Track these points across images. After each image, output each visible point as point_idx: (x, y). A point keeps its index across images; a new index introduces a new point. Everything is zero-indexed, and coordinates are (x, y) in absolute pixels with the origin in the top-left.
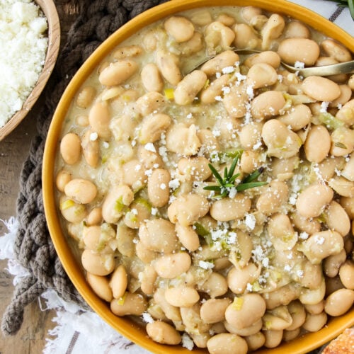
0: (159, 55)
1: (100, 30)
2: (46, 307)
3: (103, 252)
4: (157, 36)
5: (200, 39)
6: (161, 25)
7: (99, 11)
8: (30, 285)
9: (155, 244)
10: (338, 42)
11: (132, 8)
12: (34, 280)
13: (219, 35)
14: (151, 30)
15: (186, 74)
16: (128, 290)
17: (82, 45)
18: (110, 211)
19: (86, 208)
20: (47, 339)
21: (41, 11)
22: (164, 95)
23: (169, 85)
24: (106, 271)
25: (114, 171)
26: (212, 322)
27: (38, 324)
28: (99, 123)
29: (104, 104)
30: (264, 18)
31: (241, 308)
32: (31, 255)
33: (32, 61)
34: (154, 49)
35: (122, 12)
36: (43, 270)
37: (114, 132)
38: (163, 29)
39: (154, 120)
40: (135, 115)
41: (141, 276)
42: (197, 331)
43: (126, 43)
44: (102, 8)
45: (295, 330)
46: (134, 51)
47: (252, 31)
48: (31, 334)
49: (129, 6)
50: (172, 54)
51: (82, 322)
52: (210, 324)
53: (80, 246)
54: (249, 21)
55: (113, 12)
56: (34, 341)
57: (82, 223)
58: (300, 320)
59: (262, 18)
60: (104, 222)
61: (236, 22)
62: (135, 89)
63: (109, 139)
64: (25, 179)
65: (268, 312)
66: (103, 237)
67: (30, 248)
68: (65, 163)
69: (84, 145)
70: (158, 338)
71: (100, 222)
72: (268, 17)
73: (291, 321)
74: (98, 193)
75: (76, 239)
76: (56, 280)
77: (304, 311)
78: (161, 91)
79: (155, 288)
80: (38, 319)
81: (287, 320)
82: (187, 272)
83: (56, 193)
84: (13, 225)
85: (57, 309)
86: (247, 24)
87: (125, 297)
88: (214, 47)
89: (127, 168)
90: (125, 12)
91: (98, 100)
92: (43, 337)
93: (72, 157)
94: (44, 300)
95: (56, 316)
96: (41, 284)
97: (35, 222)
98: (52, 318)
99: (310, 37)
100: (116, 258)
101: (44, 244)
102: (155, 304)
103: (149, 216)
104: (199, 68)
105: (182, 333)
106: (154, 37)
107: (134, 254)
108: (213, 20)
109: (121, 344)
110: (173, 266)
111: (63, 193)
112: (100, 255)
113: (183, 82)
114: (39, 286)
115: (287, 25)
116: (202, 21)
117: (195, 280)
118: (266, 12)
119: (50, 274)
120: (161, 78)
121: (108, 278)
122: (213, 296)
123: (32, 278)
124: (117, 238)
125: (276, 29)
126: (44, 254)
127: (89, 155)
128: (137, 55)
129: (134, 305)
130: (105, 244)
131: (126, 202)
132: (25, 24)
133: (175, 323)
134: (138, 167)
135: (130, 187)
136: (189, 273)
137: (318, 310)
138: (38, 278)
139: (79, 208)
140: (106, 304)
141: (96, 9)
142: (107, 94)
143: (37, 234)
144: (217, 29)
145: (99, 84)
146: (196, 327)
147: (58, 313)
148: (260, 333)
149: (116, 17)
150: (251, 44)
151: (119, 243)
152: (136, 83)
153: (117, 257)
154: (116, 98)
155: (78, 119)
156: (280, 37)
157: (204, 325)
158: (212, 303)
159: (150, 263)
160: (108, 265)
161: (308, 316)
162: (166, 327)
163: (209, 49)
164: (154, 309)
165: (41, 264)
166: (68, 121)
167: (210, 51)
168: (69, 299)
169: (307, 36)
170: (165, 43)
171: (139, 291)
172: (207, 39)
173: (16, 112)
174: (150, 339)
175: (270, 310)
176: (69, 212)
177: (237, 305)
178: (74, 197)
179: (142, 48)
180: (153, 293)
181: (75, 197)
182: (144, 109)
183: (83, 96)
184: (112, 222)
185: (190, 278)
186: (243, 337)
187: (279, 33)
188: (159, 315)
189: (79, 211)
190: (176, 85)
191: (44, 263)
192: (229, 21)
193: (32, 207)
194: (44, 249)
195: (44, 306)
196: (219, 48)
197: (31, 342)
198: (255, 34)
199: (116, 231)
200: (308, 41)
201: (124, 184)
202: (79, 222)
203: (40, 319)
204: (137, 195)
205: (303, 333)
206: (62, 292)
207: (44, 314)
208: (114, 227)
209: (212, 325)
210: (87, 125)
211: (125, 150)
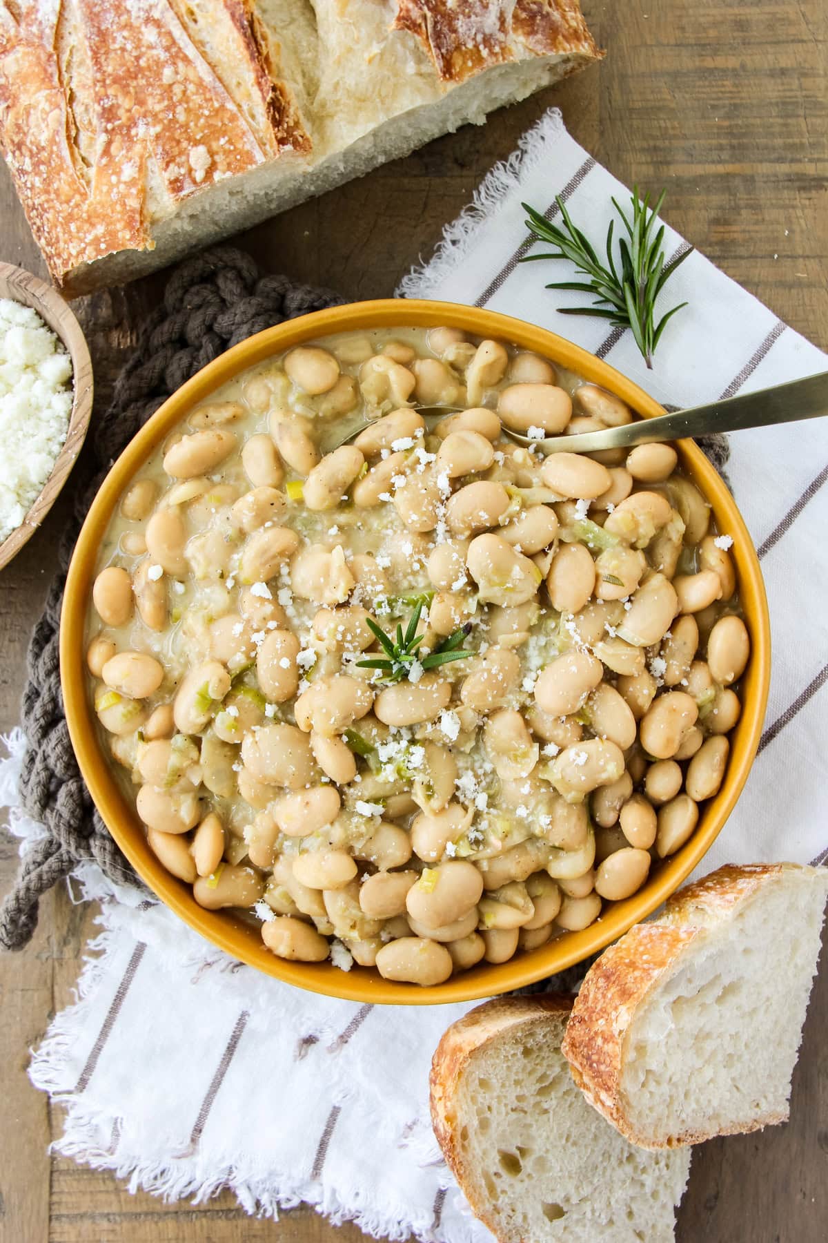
0: (274, 418)
1: (173, 375)
2: (82, 897)
3: (177, 788)
4: (270, 385)
5: (350, 389)
6: (279, 363)
7: (171, 341)
8: (47, 855)
9: (271, 771)
10: (605, 390)
11: (231, 333)
12: (55, 847)
13: (385, 380)
14: (260, 374)
15: (326, 453)
16: (225, 860)
17: (139, 404)
18: (187, 712)
19: (144, 706)
20: (85, 958)
21: (60, 343)
22: (284, 492)
23: (294, 474)
24: (183, 824)
25: (194, 636)
26: (384, 917)
27: (69, 930)
28: (165, 546)
29: (174, 511)
30: (469, 349)
31: (435, 887)
32: (48, 799)
33: (43, 435)
34: (266, 407)
35: (212, 341)
36: (70, 826)
37: (193, 564)
38: (282, 371)
39: (266, 539)
40: (231, 531)
41: (248, 833)
42: (355, 935)
43: (213, 398)
44: (174, 336)
45: (543, 927)
46: (227, 413)
47: (448, 372)
48: (55, 948)
49: (224, 330)
50: (299, 416)
51: (151, 922)
52: (380, 921)
53: (135, 778)
54: (442, 353)
55: (197, 343)
56: (60, 960)
57: (136, 735)
58: (549, 909)
59: (464, 348)
60: (178, 732)
61: (418, 355)
62: (232, 482)
63: (185, 577)
64: (37, 656)
65: (488, 895)
66: (174, 760)
67: (46, 786)
68: (105, 624)
69: (137, 589)
70: (283, 950)
71: (169, 732)
72: (477, 347)
73: (532, 911)
74: (165, 678)
75: (127, 766)
76: (95, 845)
77: (557, 892)
78: (280, 486)
79: (276, 855)
80: (68, 920)
81: (523, 910)
82: (332, 823)
83: (87, 680)
84: (18, 742)
85: (101, 899)
86: (438, 360)
87: (219, 874)
88: (379, 403)
89: (218, 630)
90: (217, 341)
91: (162, 504)
92: (78, 953)
93: (115, 612)
94: (76, 883)
95: (101, 913)
96: (68, 852)
97: (54, 735)
98: (93, 916)
99: (555, 382)
100: (201, 799)
101: (71, 777)
102: (276, 886)
103: (262, 720)
104: (350, 441)
105: (330, 939)
106: (266, 386)
107: (235, 792)
108: (375, 352)
109: (223, 964)
110: (306, 811)
111: (100, 680)
112: (171, 795)
113: (319, 467)
114: (65, 857)
115: (511, 360)
116: (353, 355)
117: (347, 837)
118: (472, 337)
119: (85, 833)
120: (279, 461)
121: (188, 837)
122: (383, 867)
123: (51, 842)
124: (202, 761)
125: (490, 367)
126: (72, 796)
127: (147, 606)
128: (234, 420)
129: (236, 889)
130: (178, 774)
131: (215, 694)
132: (30, 367)
133: (316, 919)
134: (238, 628)
135: (225, 665)
136: (337, 825)
137: (581, 889)
138: (63, 842)
139: (130, 708)
140: (185, 888)
141: (165, 338)
142: (180, 492)
143: (59, 758)
144: (381, 369)
145: (164, 474)
146: (353, 927)
147: (105, 908)
148: (474, 936)
149: (202, 352)
150: (446, 395)
151: (206, 770)
152: (234, 470)
153: (203, 799)
154: (196, 499)
155: (126, 540)
156: (500, 380)
157: (368, 922)
158: (382, 881)
159: (265, 808)
160: (186, 813)
161: (566, 901)
162: (298, 927)
163: (369, 407)
164: (275, 895)
165: (66, 814)
166: (107, 545)
167: (371, 409)
168: (120, 879)
169: (549, 381)
170: (285, 397)
171: (246, 862)
172: (363, 387)
173: (14, 529)
174: (270, 951)
175: (493, 891)
176: (112, 714)
177: (426, 884)
178: (119, 687)
179: (243, 407)
180: (273, 865)
181: (121, 687)
182: (247, 519)
183: (134, 498)
184: (191, 732)
185: (337, 833)
186: (443, 944)
187: (497, 375)
188: (283, 906)
189: (130, 712)
190: (308, 474)
191: (73, 813)
192: (403, 354)
193: (49, 707)
194: (72, 786)
195: (78, 895)
196: (386, 405)
197: (56, 964)
198: (454, 378)
199: (200, 750)
200: (549, 388)
201: (213, 660)
202: (131, 732)
203: (72, 920)
204: (238, 681)
205: (557, 933)
206: (107, 867)
207: (80, 910)
208: (197, 741)
209: (384, 923)
210: (144, 551)
211: (213, 596)
